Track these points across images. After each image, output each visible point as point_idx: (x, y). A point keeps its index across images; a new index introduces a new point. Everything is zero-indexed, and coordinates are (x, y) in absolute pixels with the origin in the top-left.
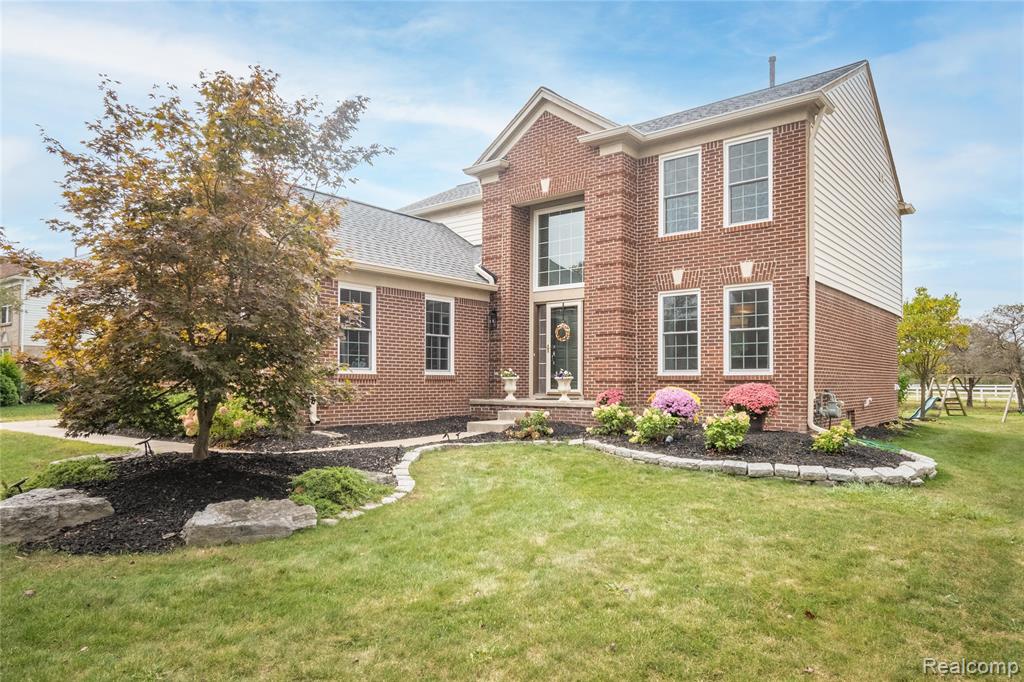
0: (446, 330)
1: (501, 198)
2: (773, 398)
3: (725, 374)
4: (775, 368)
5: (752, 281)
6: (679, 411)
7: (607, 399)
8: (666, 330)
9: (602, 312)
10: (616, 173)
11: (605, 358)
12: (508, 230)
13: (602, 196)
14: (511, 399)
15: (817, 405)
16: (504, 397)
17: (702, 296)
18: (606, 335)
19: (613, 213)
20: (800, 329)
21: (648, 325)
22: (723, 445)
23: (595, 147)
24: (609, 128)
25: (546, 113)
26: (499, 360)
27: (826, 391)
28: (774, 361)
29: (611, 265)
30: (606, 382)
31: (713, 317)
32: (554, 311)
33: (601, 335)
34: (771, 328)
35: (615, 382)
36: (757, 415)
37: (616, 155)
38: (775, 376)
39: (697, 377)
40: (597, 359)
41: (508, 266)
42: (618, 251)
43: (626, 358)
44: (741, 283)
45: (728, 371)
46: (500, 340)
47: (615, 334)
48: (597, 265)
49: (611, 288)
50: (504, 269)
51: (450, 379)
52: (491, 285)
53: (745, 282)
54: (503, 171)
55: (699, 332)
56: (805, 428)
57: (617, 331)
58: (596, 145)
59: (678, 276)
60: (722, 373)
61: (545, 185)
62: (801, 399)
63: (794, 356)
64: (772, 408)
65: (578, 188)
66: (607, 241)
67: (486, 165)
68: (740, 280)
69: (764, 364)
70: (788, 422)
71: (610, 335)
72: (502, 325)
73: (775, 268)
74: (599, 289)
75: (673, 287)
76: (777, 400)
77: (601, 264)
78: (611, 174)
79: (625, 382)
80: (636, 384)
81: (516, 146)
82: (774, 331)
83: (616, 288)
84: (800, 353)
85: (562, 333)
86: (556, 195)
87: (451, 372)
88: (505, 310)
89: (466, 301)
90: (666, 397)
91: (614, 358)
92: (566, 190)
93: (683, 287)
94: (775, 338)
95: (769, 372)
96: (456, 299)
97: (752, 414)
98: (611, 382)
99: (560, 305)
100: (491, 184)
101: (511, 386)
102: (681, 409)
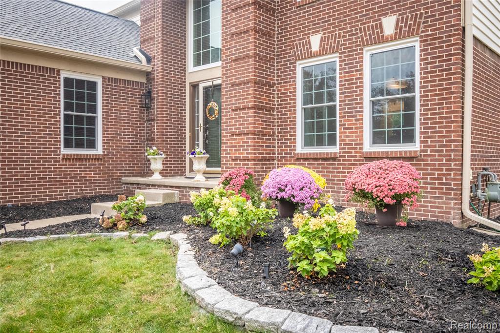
0: (93, 109)
2: (411, 182)
3: (365, 150)
4: (421, 142)
5: (395, 39)
6: (293, 196)
7: (231, 179)
8: (305, 103)
9: (237, 85)
11: (239, 135)
12: (160, 10)
14: (157, 178)
15: (474, 187)
16: (151, 176)
17: (340, 61)
18: (240, 109)
20: (453, 93)
21: (287, 98)
22: (308, 268)
26: (153, 139)
27: (485, 169)
28: (421, 133)
29: (245, 32)
30: (241, 160)
31: (353, 85)
32: (206, 89)
33: (236, 110)
34: (417, 94)
35: (248, 160)
36: (387, 206)
38: (421, 151)
39: (335, 154)
40: (233, 135)
41: (160, 46)
42: (251, 16)
43: (260, 134)
44: (383, 42)
45: (368, 147)
46: (154, 120)
47: (248, 108)
48: (232, 35)
49: (244, 58)
50: (156, 50)
51: (97, 158)
52: (144, 65)
53: (387, 41)
55: (338, 103)
56: (459, 216)
57: (250, 105)
59: (315, 41)
60: (360, 148)
62: (454, 179)
63: (445, 127)
64: (408, 195)
66: (240, 8)
68: (381, 39)
69: (409, 137)
70: (437, 207)
71: (244, 109)
72: (156, 105)
73: (423, 20)
74: (234, 61)
75: (311, 55)
76: (416, 184)
77: (236, 33)
79: (261, 160)
80: (276, 162)
82: (421, 96)
83: (249, 57)
84: (452, 122)
85: (211, 111)
87: (99, 150)
88: (158, 90)
89: (117, 80)
90: (278, 179)
91: (248, 134)
93: (320, 54)
94: (421, 106)
95: (415, 147)
96: (104, 78)
97: (380, 205)
98: (245, 160)
99: (210, 84)
101: (157, 165)
102: (295, 193)
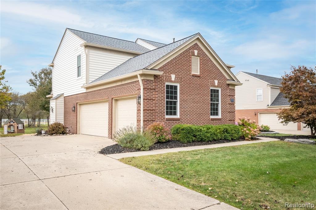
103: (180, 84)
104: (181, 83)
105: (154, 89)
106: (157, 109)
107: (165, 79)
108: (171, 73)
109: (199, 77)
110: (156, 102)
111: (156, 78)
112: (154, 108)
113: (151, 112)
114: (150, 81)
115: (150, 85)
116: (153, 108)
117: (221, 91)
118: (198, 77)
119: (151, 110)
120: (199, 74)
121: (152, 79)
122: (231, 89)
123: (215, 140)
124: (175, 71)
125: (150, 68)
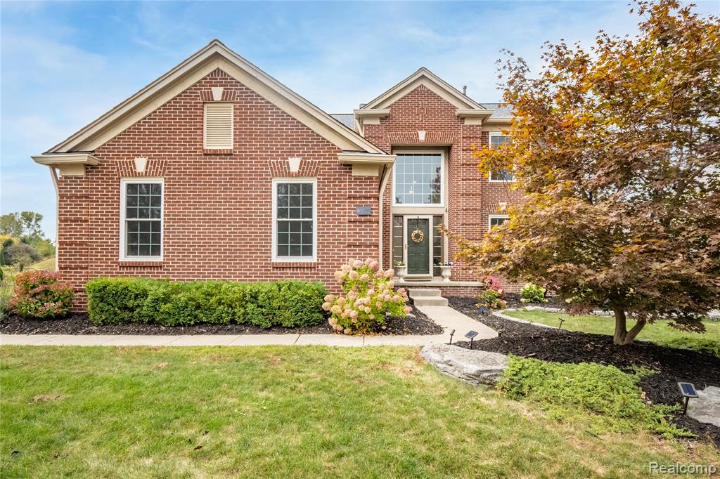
1: (382, 137)
10: (477, 138)
13: (466, 150)
19: (475, 163)
23: (462, 118)
24: (476, 108)
25: (422, 86)
37: (477, 126)
54: (384, 118)
58: (463, 116)
61: (422, 135)
65: (447, 142)
67: (369, 111)
78: (473, 138)
81: (396, 102)
86: (431, 143)
92: (439, 140)
100: (373, 125)
103: (165, 179)
104: (167, 175)
105: (87, 197)
106: (94, 240)
107: (118, 170)
108: (136, 155)
109: (231, 155)
110: (92, 225)
111: (93, 172)
112: (85, 239)
113: (76, 249)
114: (75, 178)
115: (73, 188)
116: (82, 238)
117: (319, 185)
118: (225, 155)
119: (76, 245)
120: (232, 147)
121: (82, 173)
122: (357, 178)
123: (201, 323)
124: (147, 148)
125: (65, 150)
